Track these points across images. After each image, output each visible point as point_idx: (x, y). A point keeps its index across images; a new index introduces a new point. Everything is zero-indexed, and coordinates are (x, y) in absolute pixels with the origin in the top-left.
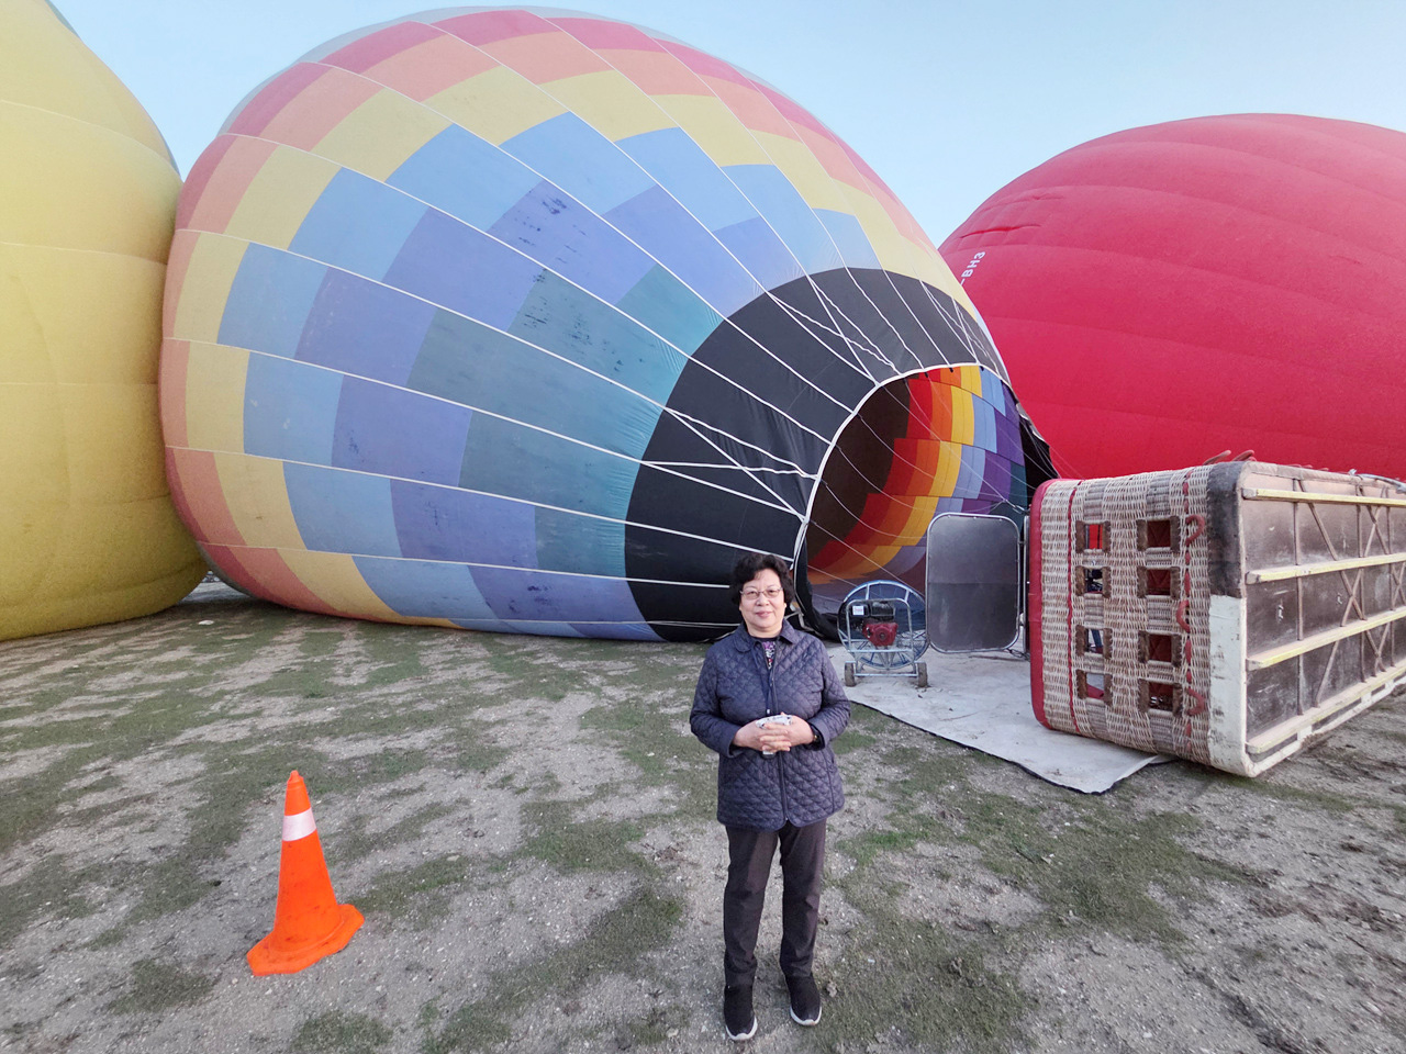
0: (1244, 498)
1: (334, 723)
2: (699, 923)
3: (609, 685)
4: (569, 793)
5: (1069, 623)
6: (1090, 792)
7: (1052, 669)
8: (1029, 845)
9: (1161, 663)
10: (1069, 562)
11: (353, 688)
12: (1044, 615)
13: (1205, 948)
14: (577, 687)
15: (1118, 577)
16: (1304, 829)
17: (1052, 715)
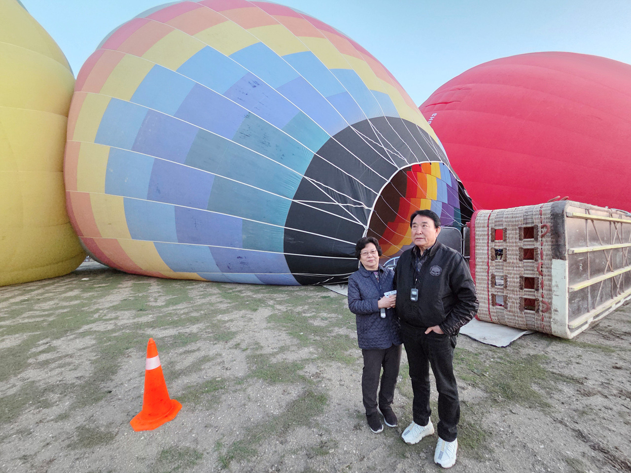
0: (567, 217)
1: (153, 322)
2: (336, 404)
3: (277, 304)
4: (267, 351)
5: (488, 273)
6: (500, 346)
7: (480, 294)
8: (477, 369)
9: (530, 290)
10: (488, 246)
11: (160, 307)
12: (477, 270)
13: (561, 411)
14: (263, 305)
15: (510, 252)
16: (595, 360)
17: (480, 314)
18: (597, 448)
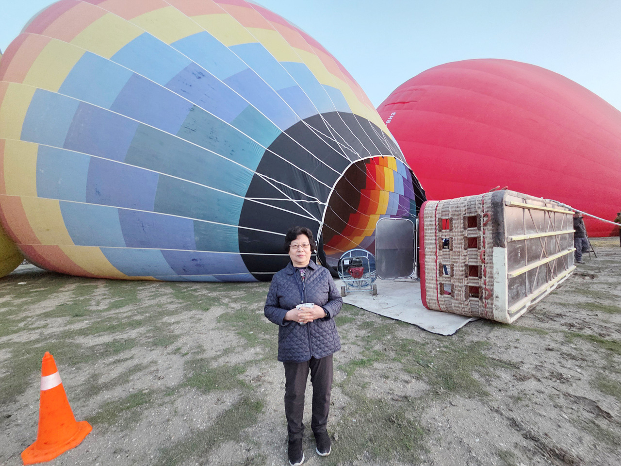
0: (506, 205)
1: (88, 329)
2: (272, 411)
3: (232, 302)
4: (209, 354)
5: (436, 262)
6: (447, 335)
7: (429, 283)
8: (423, 360)
9: (474, 278)
10: (436, 236)
11: (101, 311)
12: (426, 260)
13: (498, 398)
14: (217, 304)
15: (456, 242)
16: (531, 343)
17: (430, 303)
18: (529, 437)
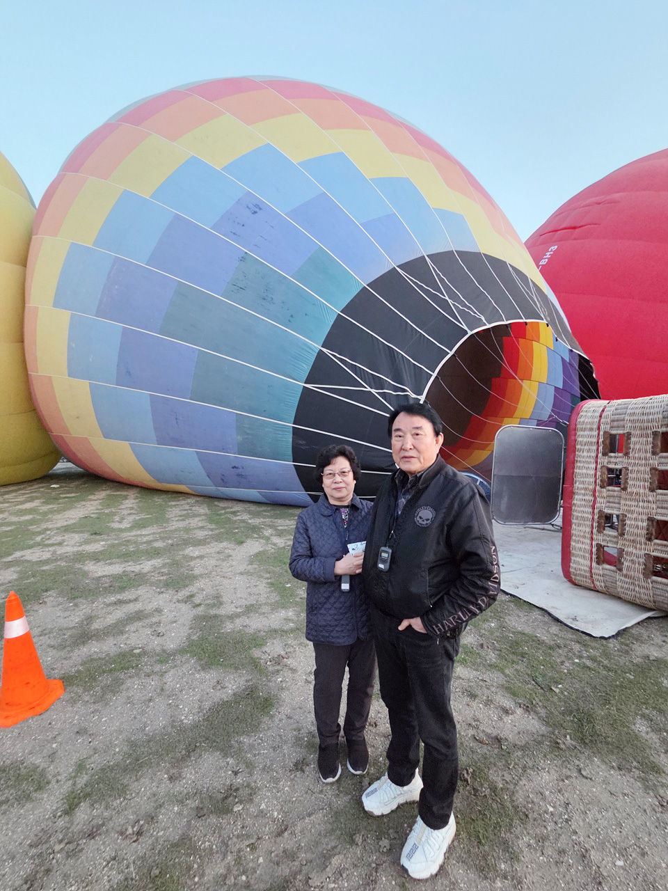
1: (101, 552)
2: (284, 717)
3: (276, 535)
4: (228, 609)
5: (594, 508)
6: (598, 636)
7: (578, 542)
8: (544, 676)
9: (665, 542)
10: (597, 462)
11: (121, 530)
12: (575, 502)
15: (634, 475)
17: (576, 575)
